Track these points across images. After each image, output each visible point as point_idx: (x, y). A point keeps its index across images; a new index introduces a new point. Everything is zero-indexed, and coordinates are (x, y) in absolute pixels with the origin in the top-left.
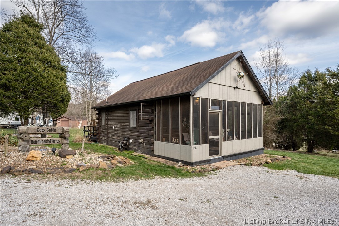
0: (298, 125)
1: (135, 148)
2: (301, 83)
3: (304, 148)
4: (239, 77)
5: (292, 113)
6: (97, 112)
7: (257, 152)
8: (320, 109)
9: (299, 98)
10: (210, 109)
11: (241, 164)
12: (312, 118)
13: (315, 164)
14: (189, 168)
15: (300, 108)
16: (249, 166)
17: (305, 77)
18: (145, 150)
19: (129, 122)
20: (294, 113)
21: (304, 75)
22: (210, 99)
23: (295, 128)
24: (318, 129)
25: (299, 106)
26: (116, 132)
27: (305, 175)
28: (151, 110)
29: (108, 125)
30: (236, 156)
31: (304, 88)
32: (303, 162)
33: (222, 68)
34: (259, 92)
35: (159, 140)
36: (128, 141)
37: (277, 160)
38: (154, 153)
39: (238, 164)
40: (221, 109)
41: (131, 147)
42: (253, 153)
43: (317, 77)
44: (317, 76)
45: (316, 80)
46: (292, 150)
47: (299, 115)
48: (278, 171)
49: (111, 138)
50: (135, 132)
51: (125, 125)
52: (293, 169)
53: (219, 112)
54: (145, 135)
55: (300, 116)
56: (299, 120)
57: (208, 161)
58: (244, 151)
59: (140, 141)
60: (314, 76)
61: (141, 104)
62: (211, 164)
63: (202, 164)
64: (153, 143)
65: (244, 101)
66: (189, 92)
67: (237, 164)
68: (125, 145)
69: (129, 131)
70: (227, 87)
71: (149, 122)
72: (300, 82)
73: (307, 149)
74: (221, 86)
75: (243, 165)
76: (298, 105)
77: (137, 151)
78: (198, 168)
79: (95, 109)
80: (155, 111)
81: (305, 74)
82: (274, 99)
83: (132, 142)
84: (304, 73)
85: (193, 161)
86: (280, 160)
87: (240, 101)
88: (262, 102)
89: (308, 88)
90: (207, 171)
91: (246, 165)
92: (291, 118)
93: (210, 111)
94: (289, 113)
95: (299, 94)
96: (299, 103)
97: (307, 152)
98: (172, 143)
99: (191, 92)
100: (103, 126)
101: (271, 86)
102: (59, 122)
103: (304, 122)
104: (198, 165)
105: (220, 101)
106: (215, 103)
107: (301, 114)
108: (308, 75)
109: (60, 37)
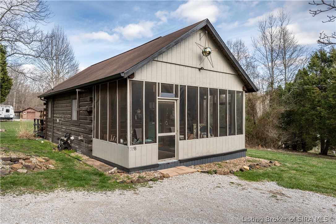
0: (307, 120)
1: (76, 146)
2: (312, 65)
3: (317, 150)
4: (204, 54)
5: (300, 103)
6: (45, 102)
7: (235, 154)
8: (332, 98)
9: (308, 84)
10: (159, 96)
11: (201, 172)
12: (322, 110)
13: (311, 173)
14: (123, 176)
15: (310, 97)
16: (211, 174)
17: (318, 57)
18: (85, 150)
19: (71, 114)
20: (302, 103)
21: (316, 54)
22: (159, 83)
23: (303, 123)
24: (331, 125)
25: (309, 94)
26: (60, 127)
27: (285, 190)
28: (89, 98)
29: (53, 117)
30: (201, 160)
31: (316, 71)
32: (294, 170)
33: (175, 42)
34: (238, 75)
35: (97, 137)
36: (69, 138)
37: (257, 166)
38: (94, 154)
39: (198, 171)
40: (178, 97)
41: (73, 145)
42: (229, 155)
43: (332, 57)
44: (332, 55)
45: (331, 61)
46: (302, 151)
47: (309, 106)
48: (248, 182)
49: (56, 133)
50: (76, 127)
51: (67, 117)
52: (273, 181)
53: (175, 101)
54: (85, 131)
55: (310, 108)
56: (309, 112)
57: (155, 167)
58: (215, 153)
59: (80, 138)
60: (329, 56)
61: (77, 90)
62: (158, 171)
63: (144, 170)
64: (92, 141)
65: (215, 87)
66: (120, 74)
67: (196, 172)
68: (66, 143)
69: (72, 126)
70: (187, 67)
71: (88, 114)
72: (310, 64)
73: (320, 150)
74: (179, 66)
75: (204, 172)
76: (307, 93)
77: (78, 151)
78: (135, 176)
79: (41, 98)
80: (94, 101)
81: (318, 53)
82: (280, 87)
83: (73, 139)
84: (316, 52)
85: (131, 166)
86: (263, 166)
87: (209, 86)
88: (243, 88)
89: (321, 72)
90: (142, 181)
91: (208, 172)
92: (298, 109)
93: (158, 99)
94: (296, 104)
95: (308, 79)
96: (309, 90)
97: (320, 154)
98: (110, 141)
99: (123, 73)
100: (49, 118)
101: (273, 70)
102: (25, 113)
103: (314, 115)
104: (138, 171)
105: (177, 86)
106: (167, 88)
107: (311, 105)
108: (321, 54)
109: (9, 12)
